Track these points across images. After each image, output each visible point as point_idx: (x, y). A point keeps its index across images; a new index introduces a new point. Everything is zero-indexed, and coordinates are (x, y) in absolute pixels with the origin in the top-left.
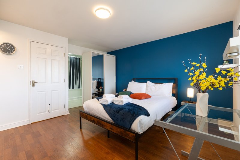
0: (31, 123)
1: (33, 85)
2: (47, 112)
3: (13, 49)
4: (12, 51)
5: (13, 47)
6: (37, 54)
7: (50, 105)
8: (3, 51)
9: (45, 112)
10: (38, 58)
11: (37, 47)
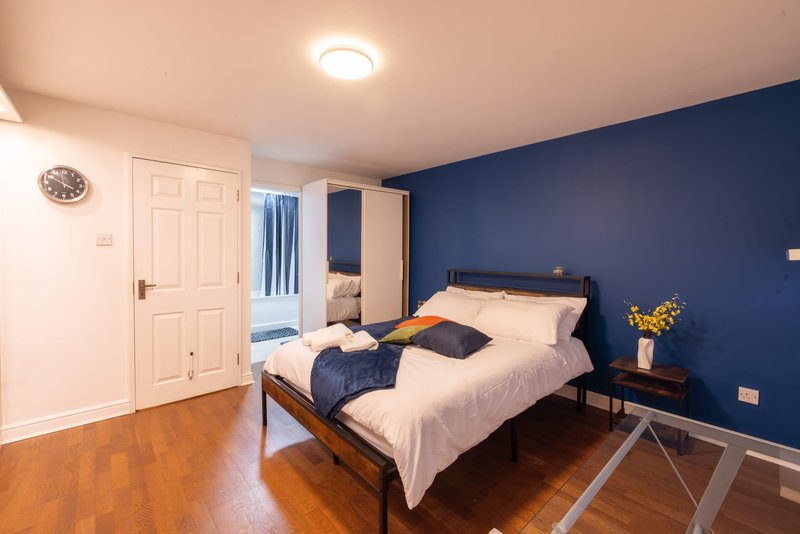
0: (137, 411)
1: (142, 296)
2: (184, 378)
3: (81, 186)
4: (78, 191)
5: (78, 180)
6: (152, 195)
7: (192, 354)
8: (52, 193)
9: (178, 376)
10: (155, 211)
11: (152, 176)
